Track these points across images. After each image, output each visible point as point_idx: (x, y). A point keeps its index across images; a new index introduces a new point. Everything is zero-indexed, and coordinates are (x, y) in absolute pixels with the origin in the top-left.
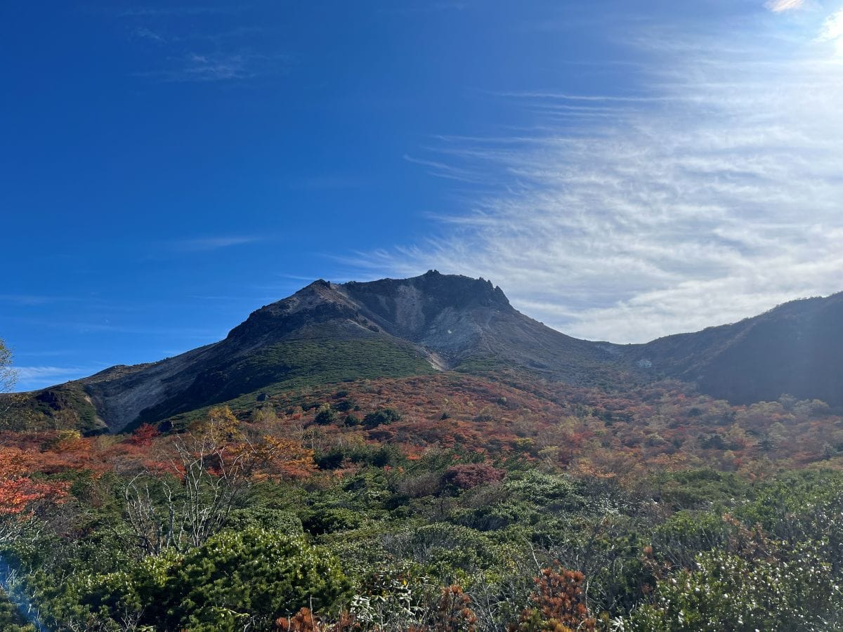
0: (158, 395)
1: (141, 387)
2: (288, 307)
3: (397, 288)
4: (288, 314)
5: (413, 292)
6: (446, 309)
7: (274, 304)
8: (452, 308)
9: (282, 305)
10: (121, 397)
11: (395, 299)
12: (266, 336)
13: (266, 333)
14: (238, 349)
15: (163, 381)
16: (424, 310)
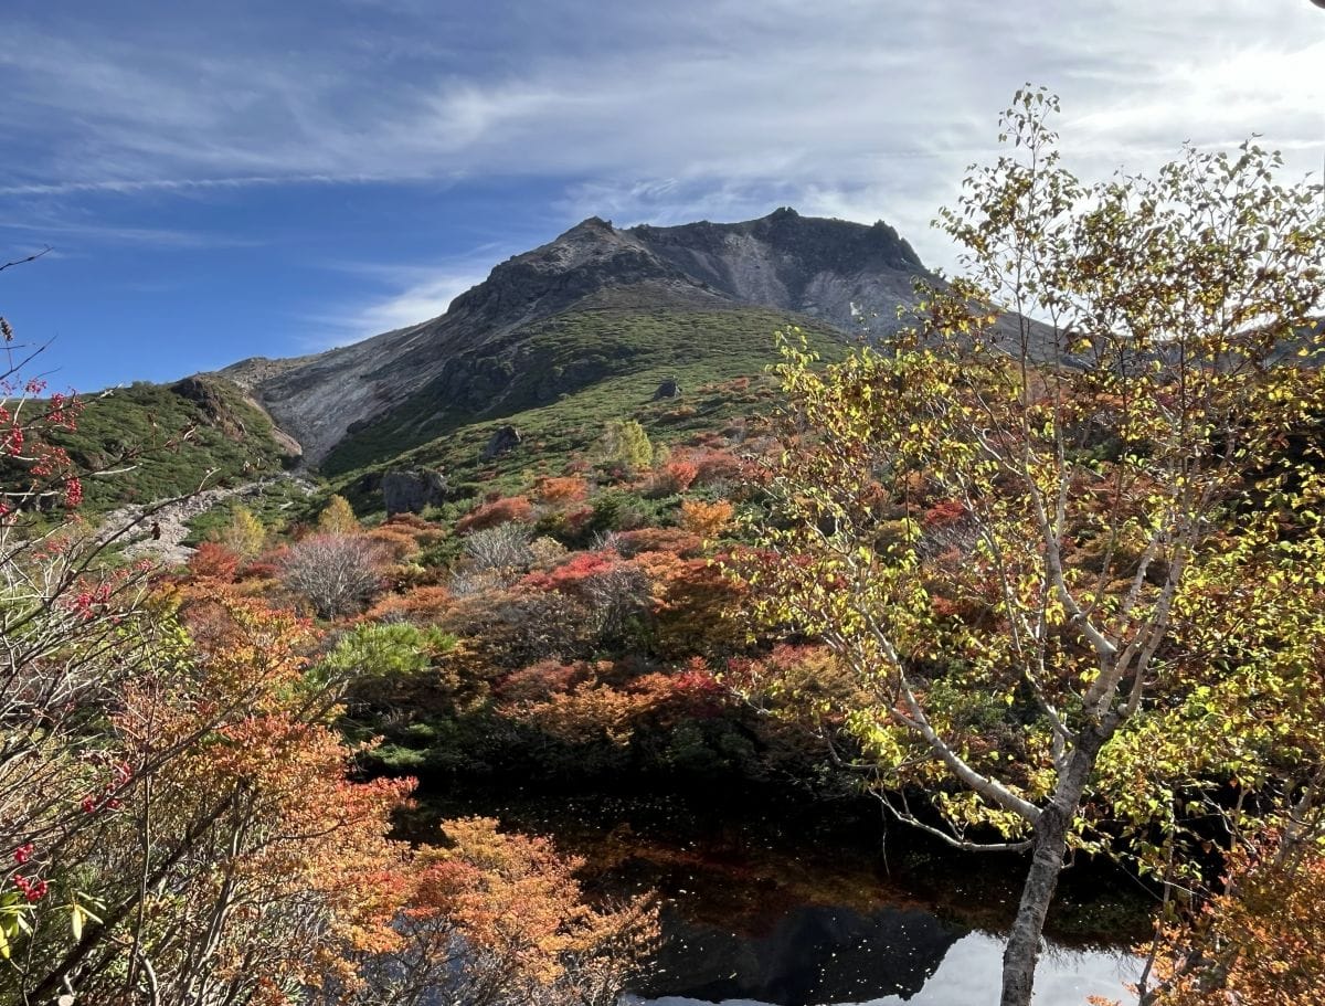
0: (365, 401)
1: (326, 388)
2: (559, 259)
3: (722, 238)
4: (562, 269)
5: (752, 245)
6: (821, 276)
7: (531, 253)
8: (832, 274)
9: (547, 254)
10: (295, 403)
11: (723, 258)
12: (533, 305)
13: (531, 300)
14: (489, 327)
15: (365, 378)
16: (783, 275)
